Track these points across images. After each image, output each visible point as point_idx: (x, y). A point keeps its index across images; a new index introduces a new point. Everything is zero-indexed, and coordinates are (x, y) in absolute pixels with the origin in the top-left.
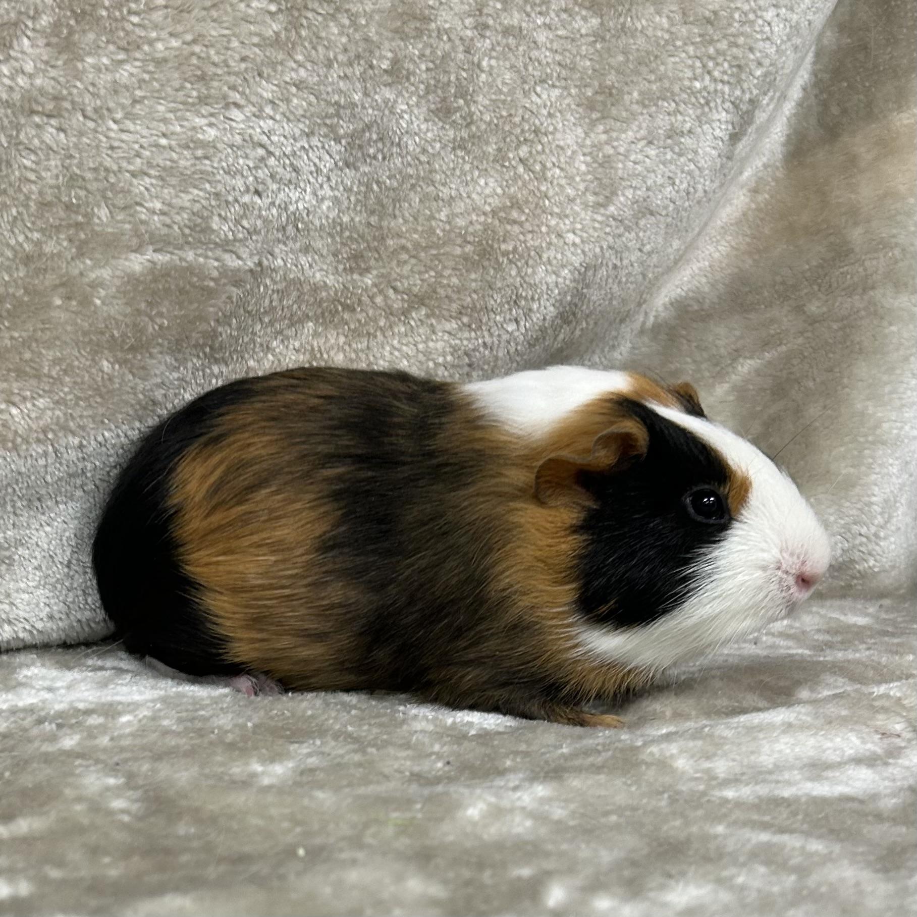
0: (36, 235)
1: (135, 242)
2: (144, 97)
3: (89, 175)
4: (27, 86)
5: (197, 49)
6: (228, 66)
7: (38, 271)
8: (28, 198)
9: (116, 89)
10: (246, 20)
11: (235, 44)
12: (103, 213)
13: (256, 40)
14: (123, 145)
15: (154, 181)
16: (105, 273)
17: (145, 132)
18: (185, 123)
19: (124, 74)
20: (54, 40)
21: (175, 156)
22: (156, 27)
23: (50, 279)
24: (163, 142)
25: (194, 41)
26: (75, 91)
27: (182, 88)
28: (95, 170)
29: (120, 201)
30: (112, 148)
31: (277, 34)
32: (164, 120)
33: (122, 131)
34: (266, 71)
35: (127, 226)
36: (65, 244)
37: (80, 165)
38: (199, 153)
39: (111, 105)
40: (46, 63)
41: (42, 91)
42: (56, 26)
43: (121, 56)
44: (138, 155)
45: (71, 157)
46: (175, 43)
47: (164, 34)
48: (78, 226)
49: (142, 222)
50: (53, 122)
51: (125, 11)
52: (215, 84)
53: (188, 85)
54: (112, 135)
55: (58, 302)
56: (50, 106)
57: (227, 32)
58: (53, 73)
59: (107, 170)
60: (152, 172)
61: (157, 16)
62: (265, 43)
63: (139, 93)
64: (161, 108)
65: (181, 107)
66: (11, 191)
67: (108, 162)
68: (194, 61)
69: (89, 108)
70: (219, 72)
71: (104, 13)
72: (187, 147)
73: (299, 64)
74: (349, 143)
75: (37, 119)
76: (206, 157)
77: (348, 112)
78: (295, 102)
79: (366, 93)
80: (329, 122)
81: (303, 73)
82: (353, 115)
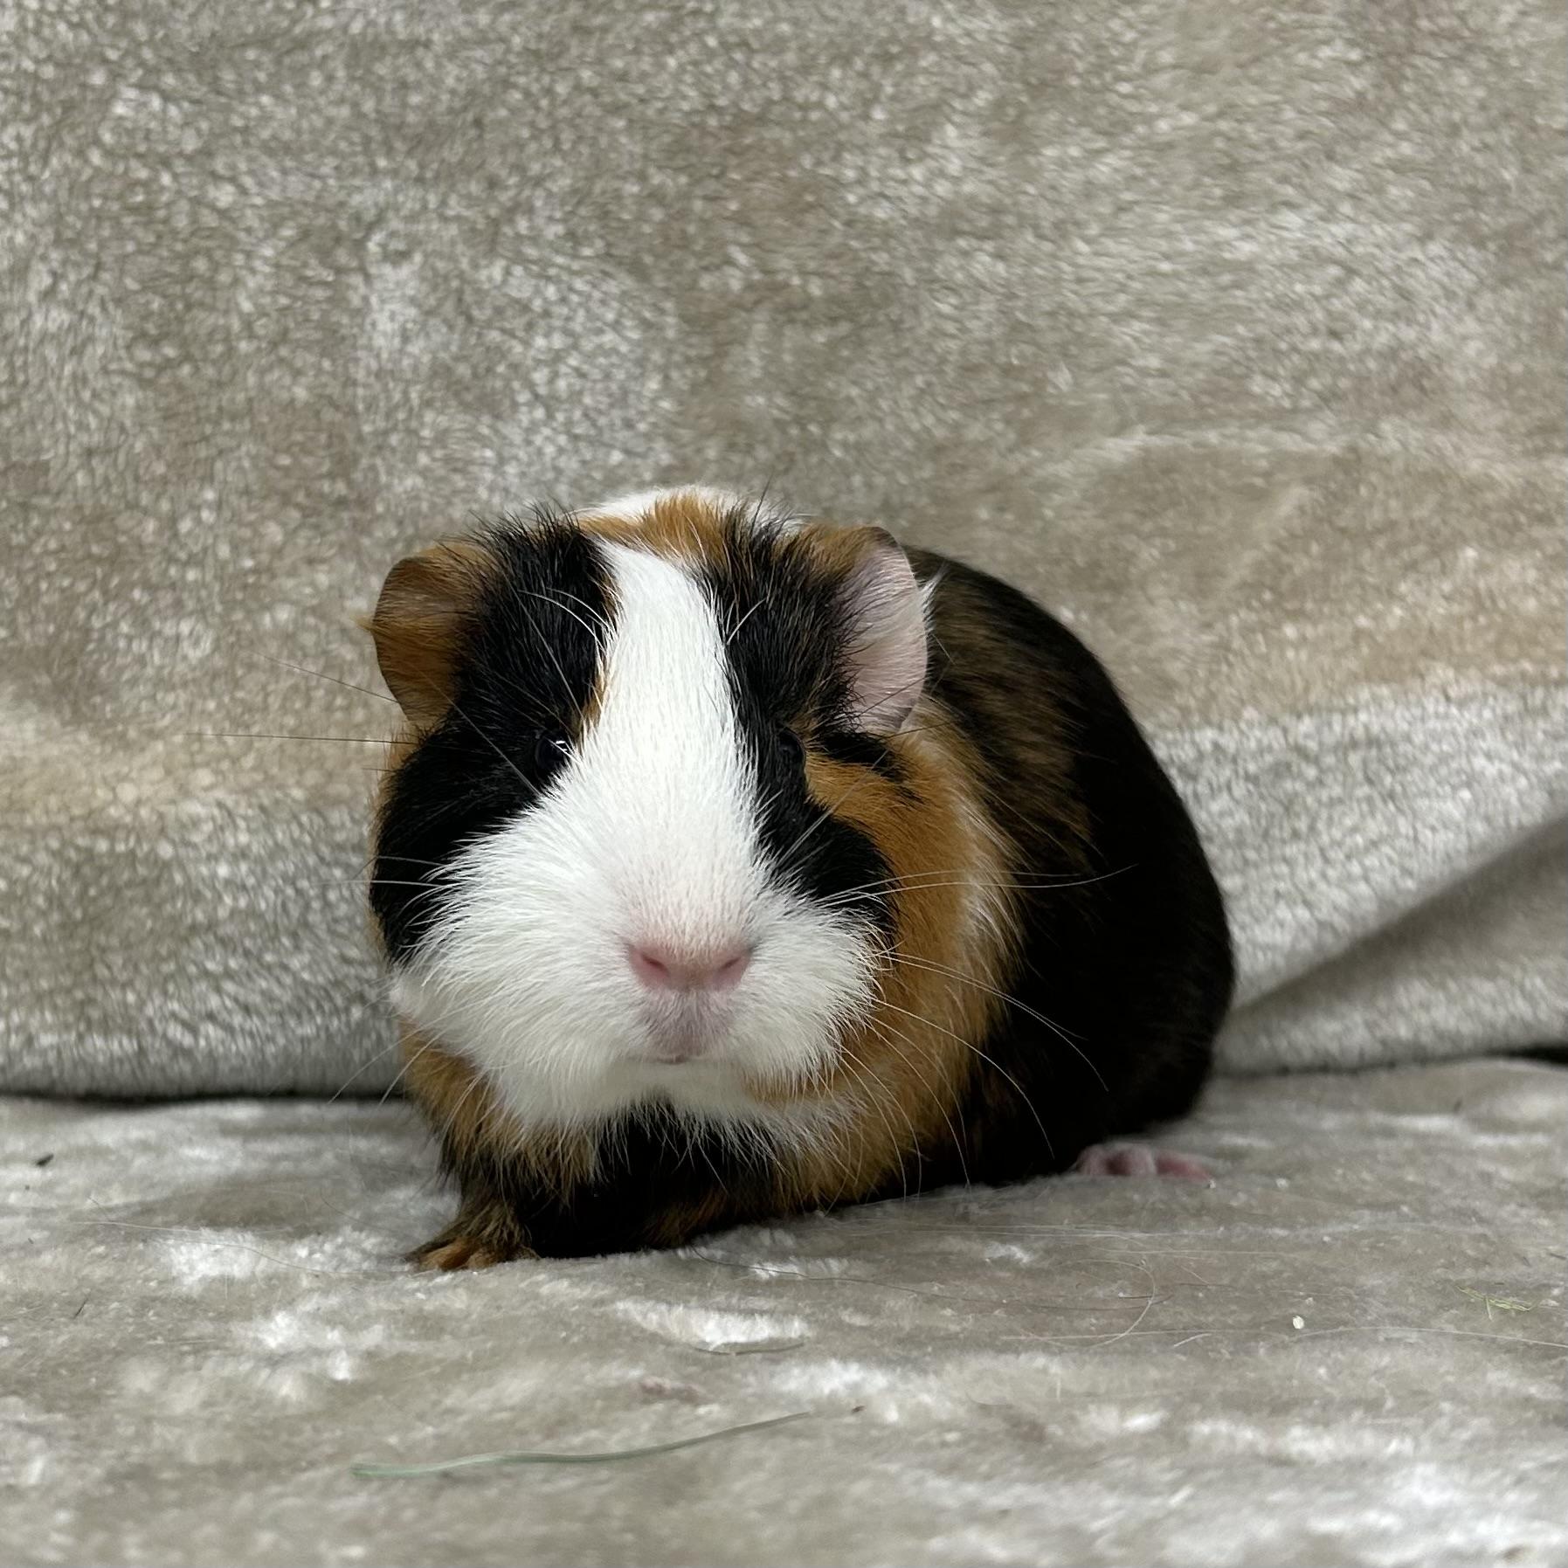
0: (954, 415)
1: (1114, 419)
2: (1136, 203)
3: (1042, 323)
4: (950, 196)
5: (1223, 125)
6: (1275, 148)
7: (955, 469)
8: (943, 360)
9: (1090, 191)
10: (1309, 75)
11: (1289, 114)
12: (1062, 378)
13: (1323, 105)
14: (1097, 275)
15: (1146, 326)
16: (1064, 470)
17: (1136, 254)
18: (1203, 238)
19: (1103, 170)
20: (996, 125)
21: (1182, 286)
22: (1159, 96)
23: (974, 479)
24: (1165, 267)
25: (1221, 114)
26: (1023, 199)
27: (1197, 185)
28: (1052, 314)
29: (1091, 359)
30: (1080, 281)
31: (1361, 95)
32: (1169, 235)
33: (1097, 254)
34: (1342, 150)
35: (1102, 396)
36: (999, 426)
37: (1028, 309)
38: (1226, 278)
39: (1081, 215)
40: (982, 160)
41: (972, 201)
42: (999, 105)
43: (1101, 143)
44: (1123, 288)
45: (1012, 296)
46: (1188, 119)
47: (1172, 107)
48: (1022, 398)
49: (1128, 389)
50: (989, 246)
51: (1108, 76)
52: (1253, 175)
53: (1207, 180)
54: (1081, 260)
55: (983, 514)
56: (984, 222)
57: (1276, 98)
58: (991, 173)
59: (1072, 314)
60: (1146, 313)
61: (1161, 81)
62: (1341, 108)
63: (1127, 196)
64: (1162, 217)
65: (1195, 213)
66: (916, 352)
67: (1073, 301)
68: (1219, 143)
69: (1045, 224)
70: (1261, 157)
71: (1075, 82)
72: (1204, 272)
73: (1400, 136)
74: (1501, 248)
75: (962, 243)
76: (1237, 285)
77: (1493, 200)
78: (1394, 191)
79: (1527, 169)
80: (1457, 217)
81: (1406, 149)
82: (1505, 205)
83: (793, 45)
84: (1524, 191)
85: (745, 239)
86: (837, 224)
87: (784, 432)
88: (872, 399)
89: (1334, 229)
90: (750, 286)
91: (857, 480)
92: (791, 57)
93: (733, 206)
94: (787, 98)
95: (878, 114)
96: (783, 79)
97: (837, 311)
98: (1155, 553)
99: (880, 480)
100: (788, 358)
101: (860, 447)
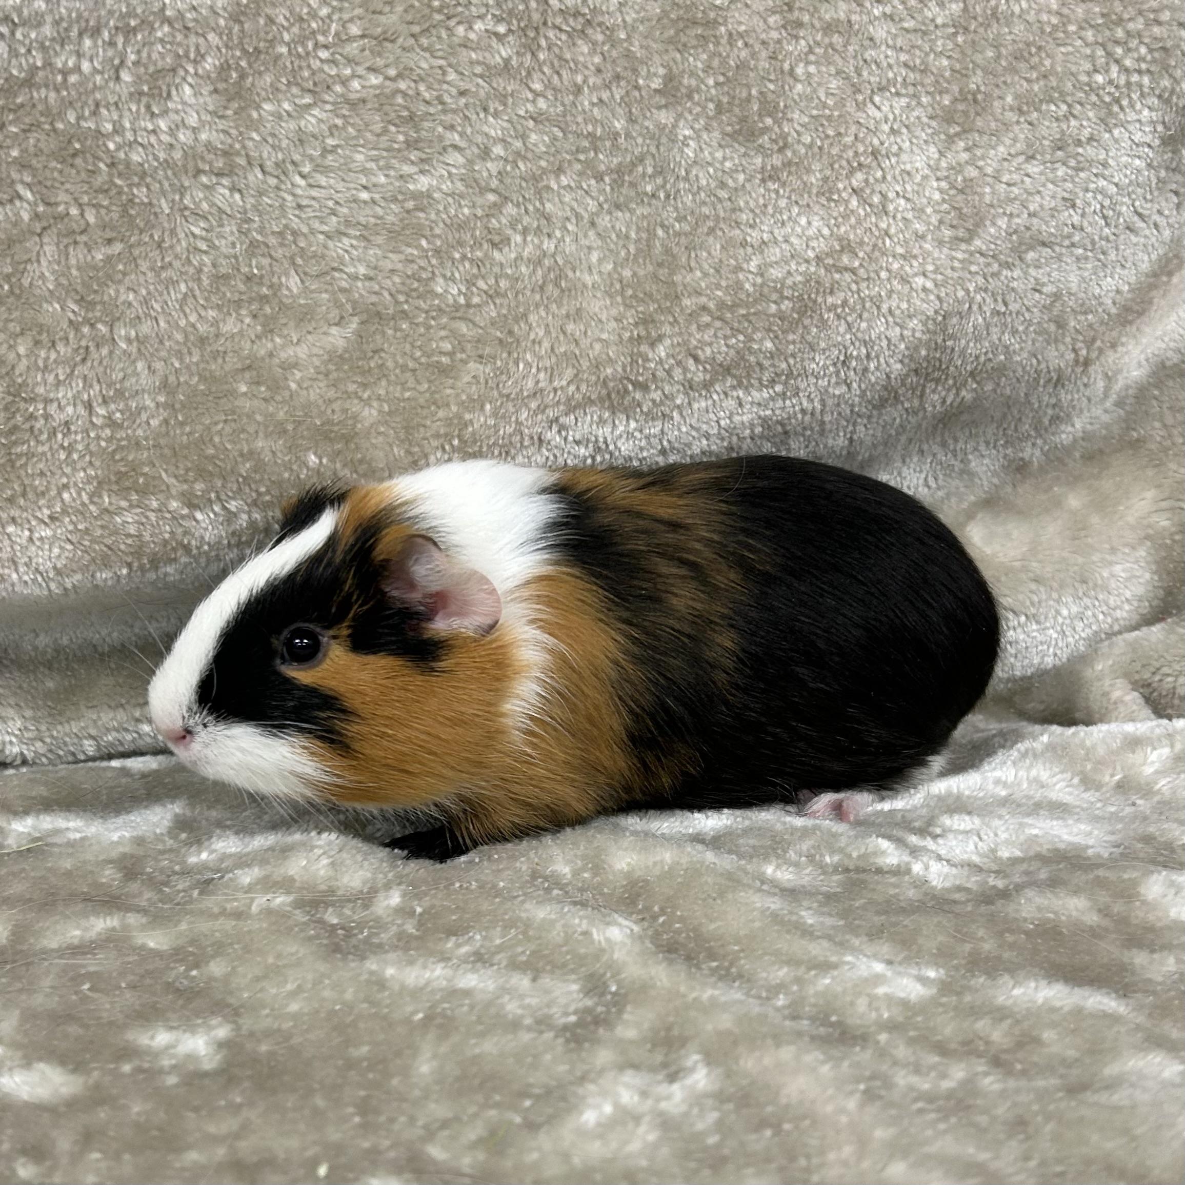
0: (212, 313)
1: (334, 314)
2: (338, 146)
3: (273, 241)
4: (191, 142)
5: (402, 85)
6: (442, 103)
7: (215, 355)
8: (199, 271)
9: (301, 139)
10: (465, 44)
11: (452, 76)
12: (293, 282)
13: (478, 70)
14: (313, 203)
15: (354, 242)
16: (302, 352)
17: (340, 186)
18: (392, 173)
19: (311, 121)
20: (221, 86)
21: (380, 211)
22: (350, 61)
23: (232, 362)
24: (365, 195)
25: (400, 76)
26: (250, 144)
27: (385, 131)
28: (281, 234)
29: (314, 270)
30: (300, 207)
31: (507, 61)
32: (364, 171)
33: (311, 186)
34: (493, 106)
35: (325, 296)
36: (248, 320)
37: (261, 230)
38: (410, 204)
39: (297, 157)
40: (214, 113)
41: (209, 146)
42: (224, 68)
43: (308, 100)
44: (334, 213)
45: (249, 221)
46: (375, 80)
47: (360, 70)
48: (264, 299)
49: (343, 290)
50: (225, 181)
51: (310, 45)
52: (426, 125)
53: (392, 129)
54: (299, 192)
55: (243, 388)
56: (220, 164)
57: (442, 62)
58: (222, 124)
59: (294, 233)
60: (352, 232)
61: (352, 48)
62: (489, 73)
63: (330, 142)
64: (359, 157)
65: (385, 154)
66: (177, 264)
67: (295, 223)
68: (400, 100)
69: (268, 163)
70: (432, 110)
71: (284, 50)
72: (395, 200)
73: (537, 94)
74: (615, 181)
75: (204, 179)
76: (418, 209)
77: (608, 144)
78: (534, 137)
79: (631, 120)
80: (582, 157)
81: (542, 104)
82: (615, 147)
83: (49, 19)
84: (628, 135)
85: (28, 179)
86: (102, 165)
87: (77, 330)
88: (145, 302)
89: (489, 165)
90: (37, 216)
91: (140, 365)
92: (48, 30)
93: (15, 153)
94: (48, 64)
95: (126, 77)
96: (43, 48)
97: (109, 234)
98: (375, 413)
99: (159, 365)
100: (74, 272)
101: (141, 341)
